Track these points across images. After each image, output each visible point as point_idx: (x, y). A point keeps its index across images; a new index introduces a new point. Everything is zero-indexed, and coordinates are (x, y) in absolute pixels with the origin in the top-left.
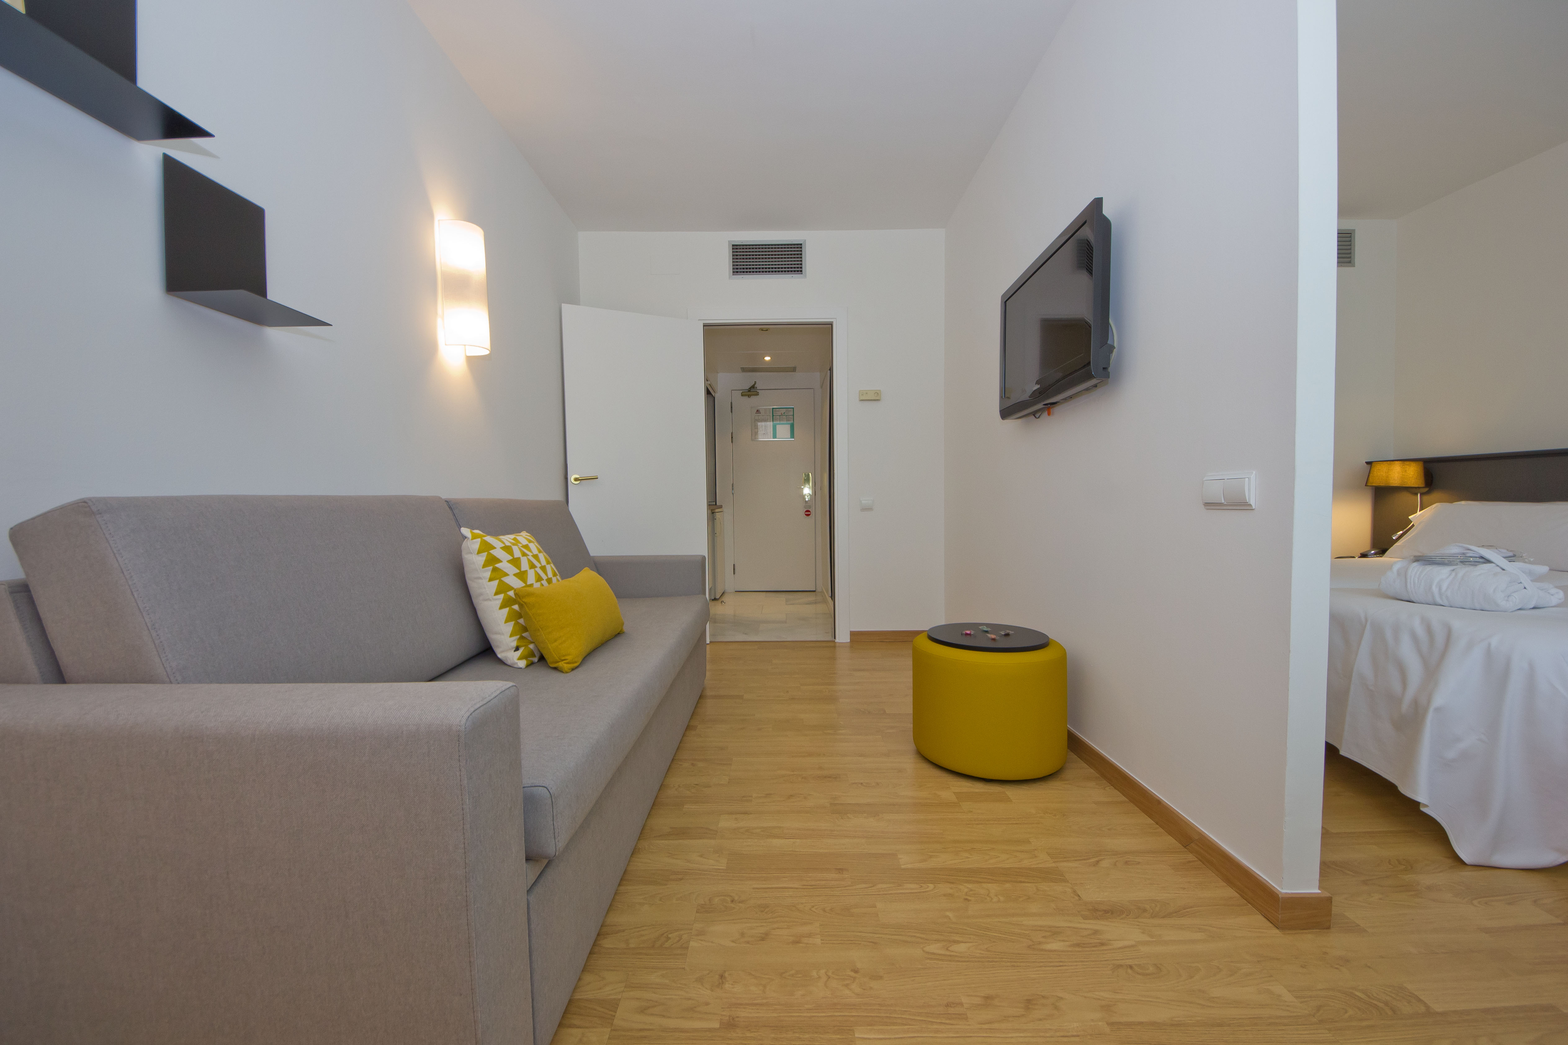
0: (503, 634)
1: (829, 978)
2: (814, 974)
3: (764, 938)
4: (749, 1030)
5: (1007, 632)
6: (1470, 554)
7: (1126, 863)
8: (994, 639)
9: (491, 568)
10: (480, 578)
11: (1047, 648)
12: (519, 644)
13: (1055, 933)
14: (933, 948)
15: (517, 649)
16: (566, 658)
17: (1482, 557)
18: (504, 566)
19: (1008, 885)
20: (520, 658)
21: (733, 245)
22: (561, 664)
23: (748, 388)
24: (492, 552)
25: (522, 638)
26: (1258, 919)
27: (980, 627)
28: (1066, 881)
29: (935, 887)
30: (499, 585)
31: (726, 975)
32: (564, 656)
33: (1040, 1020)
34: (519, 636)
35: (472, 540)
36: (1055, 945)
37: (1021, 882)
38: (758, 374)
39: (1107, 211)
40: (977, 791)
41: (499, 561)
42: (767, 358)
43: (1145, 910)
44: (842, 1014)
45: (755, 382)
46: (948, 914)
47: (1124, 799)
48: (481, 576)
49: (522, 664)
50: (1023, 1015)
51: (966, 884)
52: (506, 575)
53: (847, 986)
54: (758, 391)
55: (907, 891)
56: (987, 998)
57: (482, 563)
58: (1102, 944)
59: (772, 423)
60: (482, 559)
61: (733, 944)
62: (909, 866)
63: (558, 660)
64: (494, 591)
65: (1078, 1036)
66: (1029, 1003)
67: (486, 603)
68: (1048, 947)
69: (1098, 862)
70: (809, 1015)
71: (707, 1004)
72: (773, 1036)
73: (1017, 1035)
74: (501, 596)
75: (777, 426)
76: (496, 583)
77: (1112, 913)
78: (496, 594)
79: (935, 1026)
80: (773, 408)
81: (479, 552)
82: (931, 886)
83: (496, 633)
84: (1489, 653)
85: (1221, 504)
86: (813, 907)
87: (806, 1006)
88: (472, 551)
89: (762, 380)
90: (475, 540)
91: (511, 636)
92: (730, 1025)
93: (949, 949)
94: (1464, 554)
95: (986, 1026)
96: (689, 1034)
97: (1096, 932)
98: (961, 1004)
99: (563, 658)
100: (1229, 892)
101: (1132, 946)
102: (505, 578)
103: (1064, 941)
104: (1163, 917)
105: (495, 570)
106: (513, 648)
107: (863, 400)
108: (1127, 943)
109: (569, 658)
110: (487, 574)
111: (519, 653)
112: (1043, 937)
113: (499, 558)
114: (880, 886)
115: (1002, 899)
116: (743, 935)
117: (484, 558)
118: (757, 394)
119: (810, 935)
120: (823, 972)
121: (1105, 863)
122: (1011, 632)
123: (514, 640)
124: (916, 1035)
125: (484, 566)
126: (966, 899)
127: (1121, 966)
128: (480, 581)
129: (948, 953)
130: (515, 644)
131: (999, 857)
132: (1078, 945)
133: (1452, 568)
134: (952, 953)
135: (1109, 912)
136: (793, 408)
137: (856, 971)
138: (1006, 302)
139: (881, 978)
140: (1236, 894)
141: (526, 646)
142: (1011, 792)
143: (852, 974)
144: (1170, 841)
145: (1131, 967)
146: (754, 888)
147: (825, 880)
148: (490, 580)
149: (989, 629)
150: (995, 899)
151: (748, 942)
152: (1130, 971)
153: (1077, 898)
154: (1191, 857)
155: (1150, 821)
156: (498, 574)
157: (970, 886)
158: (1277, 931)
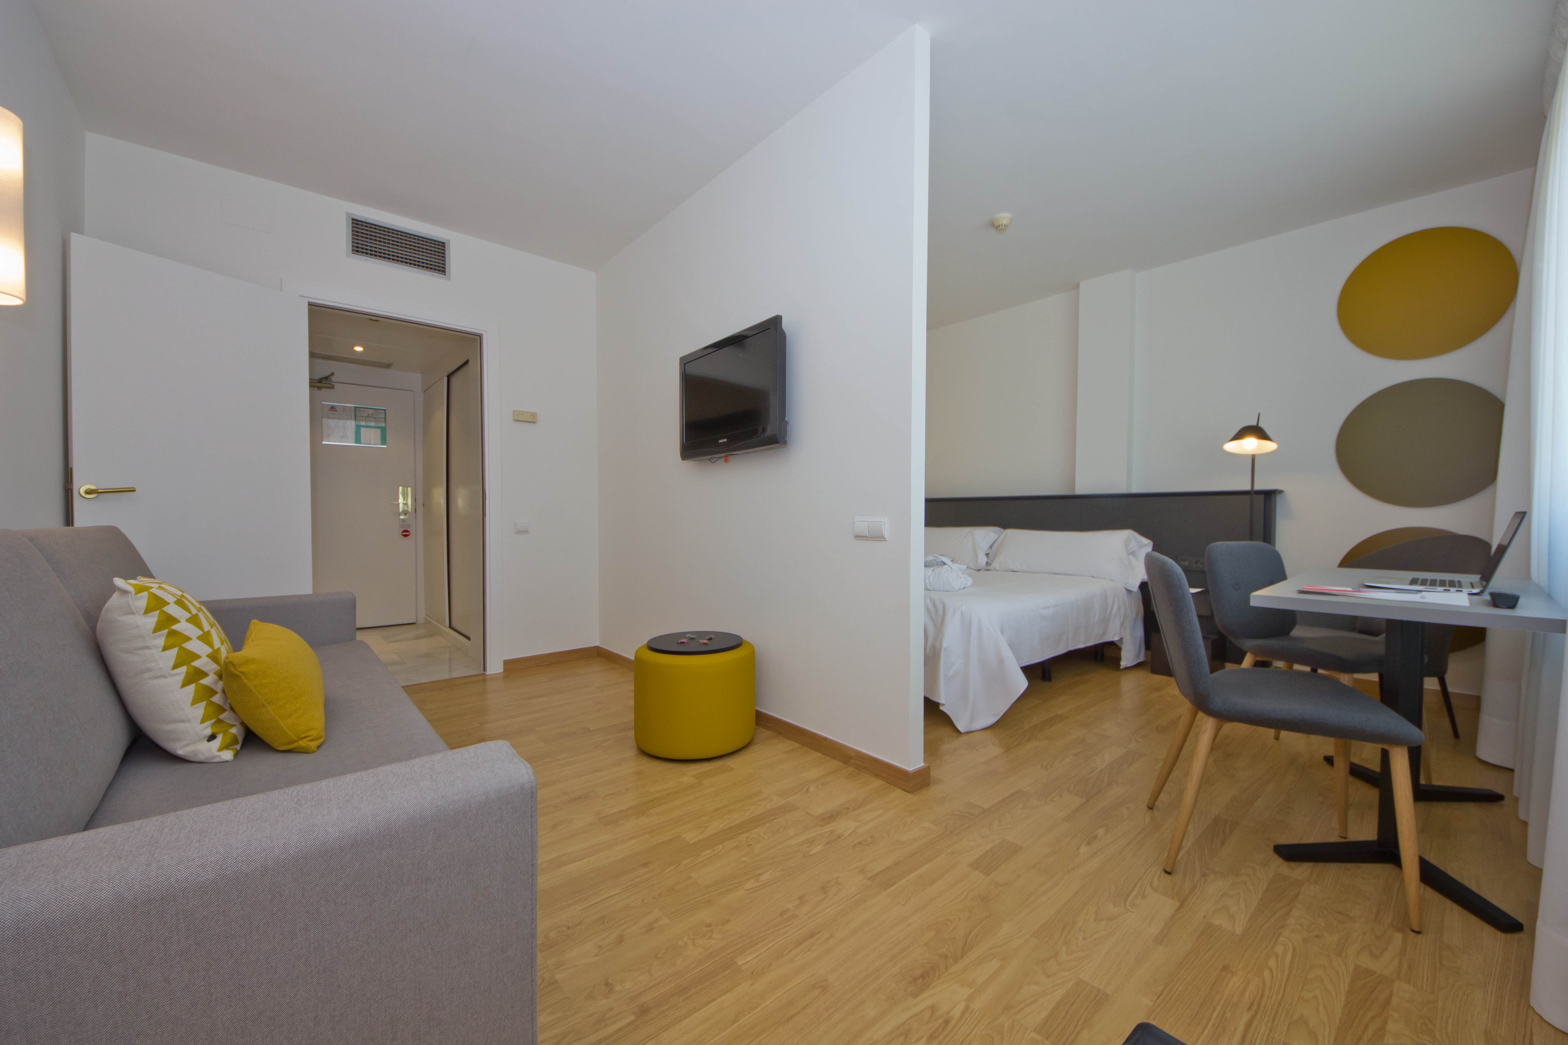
0: (189, 721)
1: (693, 940)
2: (680, 943)
3: (620, 940)
4: (661, 1006)
5: (712, 636)
6: (938, 560)
7: (822, 784)
8: (705, 644)
9: (166, 631)
10: (148, 648)
11: (741, 646)
12: (214, 731)
13: (812, 842)
14: (750, 885)
15: (212, 737)
16: (308, 734)
17: (942, 562)
18: (184, 627)
19: (767, 825)
20: (221, 749)
21: (353, 219)
22: (302, 743)
23: (318, 378)
24: (165, 609)
25: (219, 721)
26: (899, 793)
27: (687, 636)
28: (798, 808)
29: (723, 846)
30: (178, 654)
31: (610, 981)
32: (304, 733)
33: (835, 895)
34: (213, 721)
35: (135, 595)
36: (816, 849)
37: (774, 820)
38: (338, 363)
39: (785, 325)
40: (707, 769)
41: (176, 621)
42: (359, 349)
43: (848, 809)
44: (720, 957)
45: (332, 374)
46: (744, 859)
47: (798, 745)
48: (150, 645)
49: (228, 755)
50: (825, 898)
51: (742, 836)
52: (188, 639)
53: (710, 938)
54: (333, 383)
55: (707, 857)
56: (800, 898)
57: (153, 626)
58: (840, 837)
59: (353, 422)
60: (152, 620)
61: (597, 958)
62: (696, 840)
63: (296, 739)
64: (172, 663)
65: (858, 893)
66: (824, 889)
67: (156, 682)
68: (814, 851)
69: (808, 789)
70: (698, 970)
71: (611, 1009)
72: (682, 998)
73: (829, 910)
74: (183, 670)
75: (363, 429)
76: (174, 652)
77: (833, 817)
78: (175, 667)
79: (783, 931)
80: (355, 407)
81: (147, 611)
82: (720, 847)
83: (175, 721)
84: (962, 615)
85: (867, 537)
86: (644, 900)
87: (691, 967)
88: (134, 611)
89: (341, 372)
90: (140, 595)
91: (203, 721)
92: (643, 1011)
93: (760, 880)
94: (935, 560)
95: (810, 915)
96: (614, 1037)
97: (832, 832)
98: (788, 910)
99: (303, 736)
100: (878, 783)
101: (854, 832)
102: (185, 644)
103: (819, 844)
104: (859, 808)
105: (173, 633)
106: (204, 738)
107: (518, 421)
108: (850, 831)
109: (313, 733)
110: (161, 641)
111: (217, 743)
112: (807, 847)
113: (176, 617)
114: (684, 862)
115: (770, 835)
116: (600, 947)
117: (155, 619)
118: (333, 387)
119: (657, 920)
120: (686, 938)
121: (812, 789)
122: (713, 636)
123: (207, 727)
124: (775, 942)
125: (155, 631)
126: (748, 845)
127: (855, 845)
128: (147, 652)
129: (760, 884)
130: (209, 732)
131: (750, 809)
132: (828, 843)
133: (933, 568)
134: (763, 883)
135: (831, 817)
136: (385, 410)
137: (709, 925)
138: (685, 364)
139: (729, 921)
140: (884, 783)
141: (225, 732)
142: (730, 762)
143: (708, 929)
144: (836, 764)
145: (860, 843)
146: (581, 910)
147: (639, 877)
148: (165, 649)
149: (695, 636)
150: (766, 837)
151: (609, 950)
152: (861, 846)
153: (810, 816)
154: (851, 769)
155: (819, 755)
156: (175, 639)
157: (745, 835)
158: (910, 795)
